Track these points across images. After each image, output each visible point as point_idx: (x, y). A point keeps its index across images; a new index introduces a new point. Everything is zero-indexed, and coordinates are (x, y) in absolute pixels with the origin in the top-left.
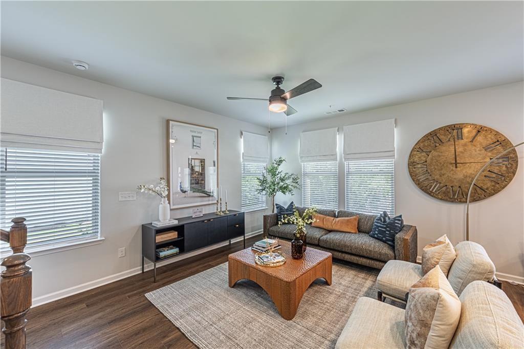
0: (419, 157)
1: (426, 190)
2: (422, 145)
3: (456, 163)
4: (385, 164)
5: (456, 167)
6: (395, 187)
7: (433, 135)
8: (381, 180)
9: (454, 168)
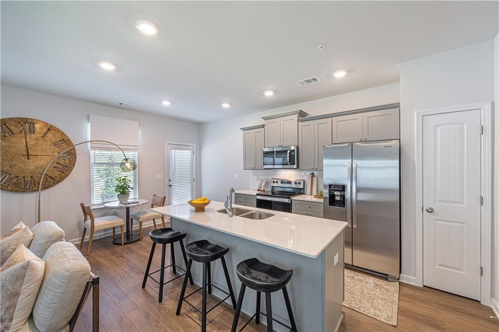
3: (28, 155)
5: (29, 159)
7: (2, 123)
9: (26, 160)
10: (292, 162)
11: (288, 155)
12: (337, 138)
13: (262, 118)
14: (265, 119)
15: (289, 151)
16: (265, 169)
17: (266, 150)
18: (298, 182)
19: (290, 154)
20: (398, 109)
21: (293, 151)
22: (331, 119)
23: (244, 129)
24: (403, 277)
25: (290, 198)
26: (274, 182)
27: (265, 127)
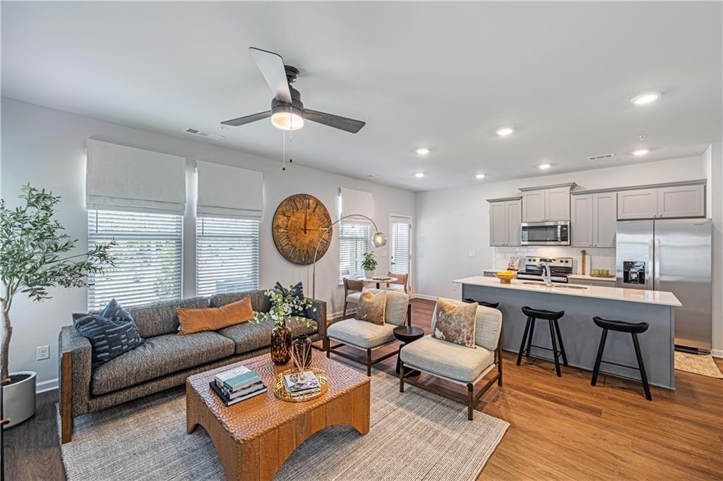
0: (282, 220)
1: (286, 256)
2: (284, 208)
3: (305, 230)
4: (246, 226)
5: (305, 233)
6: (259, 255)
7: (292, 199)
8: (247, 246)
9: (303, 233)
10: (564, 239)
11: (559, 231)
12: (624, 213)
13: (520, 189)
14: (522, 190)
15: (559, 227)
16: (523, 245)
17: (525, 225)
18: (564, 260)
19: (561, 229)
20: (703, 186)
21: (566, 226)
22: (616, 193)
23: (490, 201)
24: (713, 352)
25: (565, 277)
26: (530, 260)
27: (523, 199)
